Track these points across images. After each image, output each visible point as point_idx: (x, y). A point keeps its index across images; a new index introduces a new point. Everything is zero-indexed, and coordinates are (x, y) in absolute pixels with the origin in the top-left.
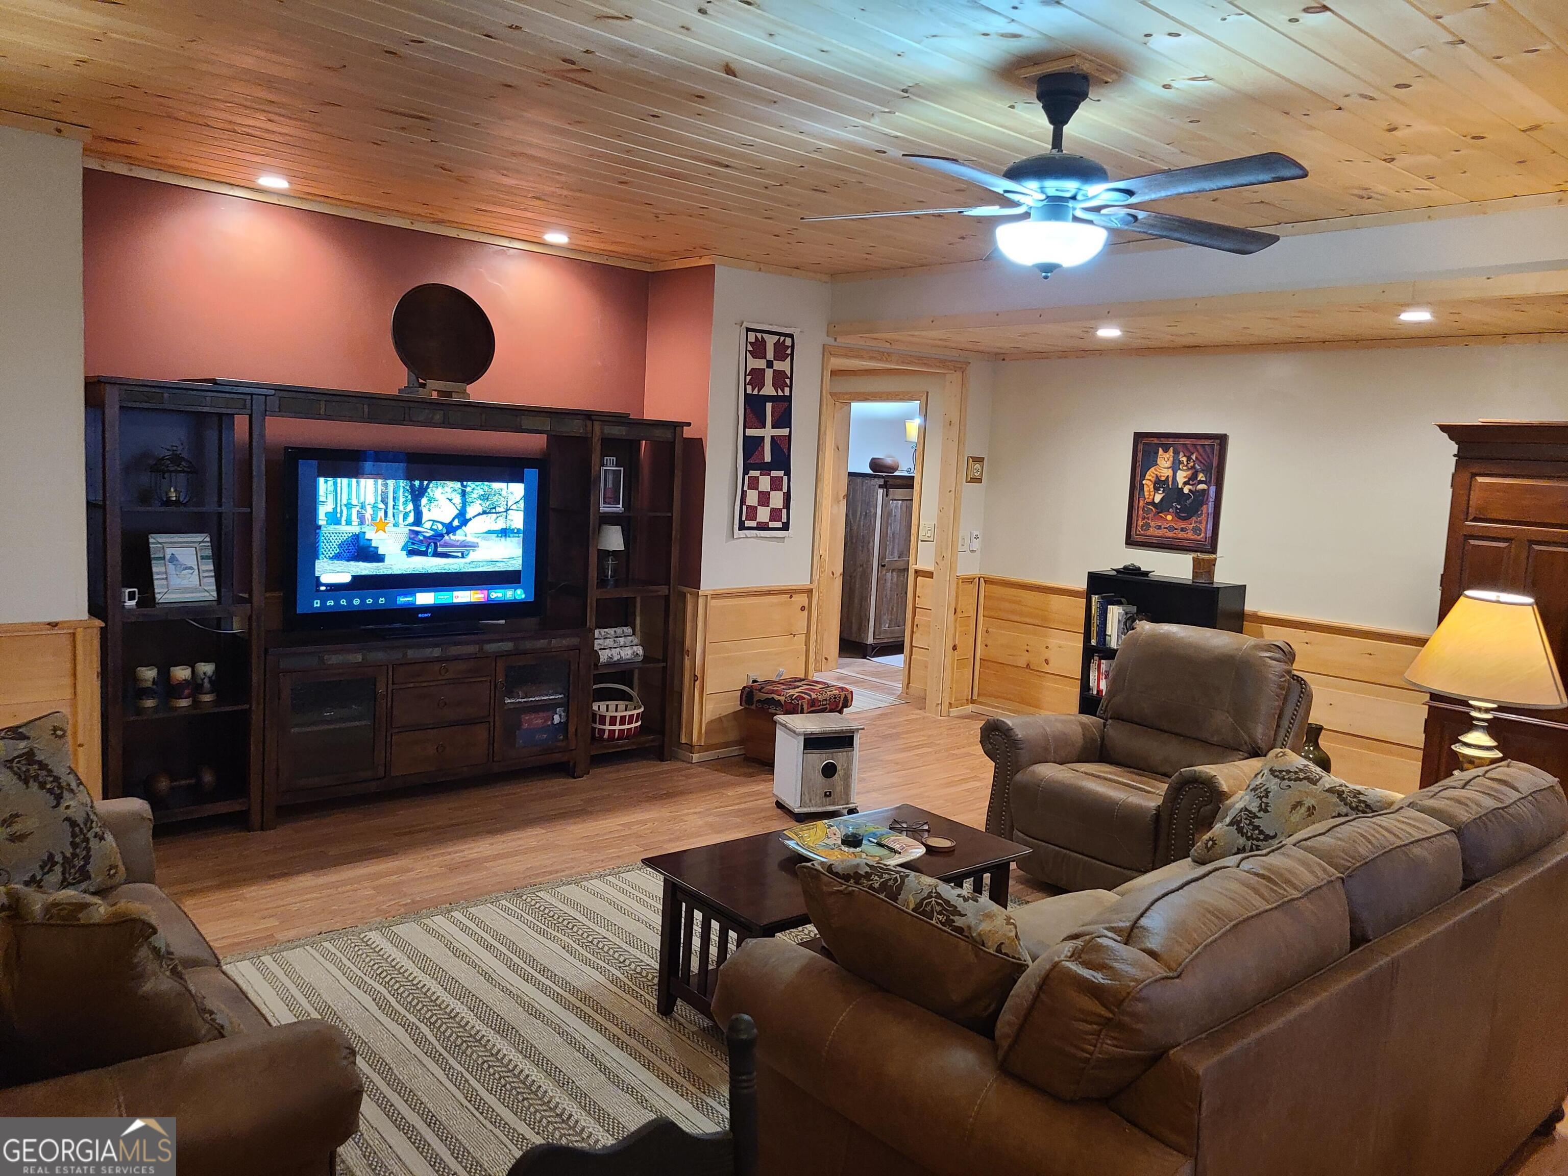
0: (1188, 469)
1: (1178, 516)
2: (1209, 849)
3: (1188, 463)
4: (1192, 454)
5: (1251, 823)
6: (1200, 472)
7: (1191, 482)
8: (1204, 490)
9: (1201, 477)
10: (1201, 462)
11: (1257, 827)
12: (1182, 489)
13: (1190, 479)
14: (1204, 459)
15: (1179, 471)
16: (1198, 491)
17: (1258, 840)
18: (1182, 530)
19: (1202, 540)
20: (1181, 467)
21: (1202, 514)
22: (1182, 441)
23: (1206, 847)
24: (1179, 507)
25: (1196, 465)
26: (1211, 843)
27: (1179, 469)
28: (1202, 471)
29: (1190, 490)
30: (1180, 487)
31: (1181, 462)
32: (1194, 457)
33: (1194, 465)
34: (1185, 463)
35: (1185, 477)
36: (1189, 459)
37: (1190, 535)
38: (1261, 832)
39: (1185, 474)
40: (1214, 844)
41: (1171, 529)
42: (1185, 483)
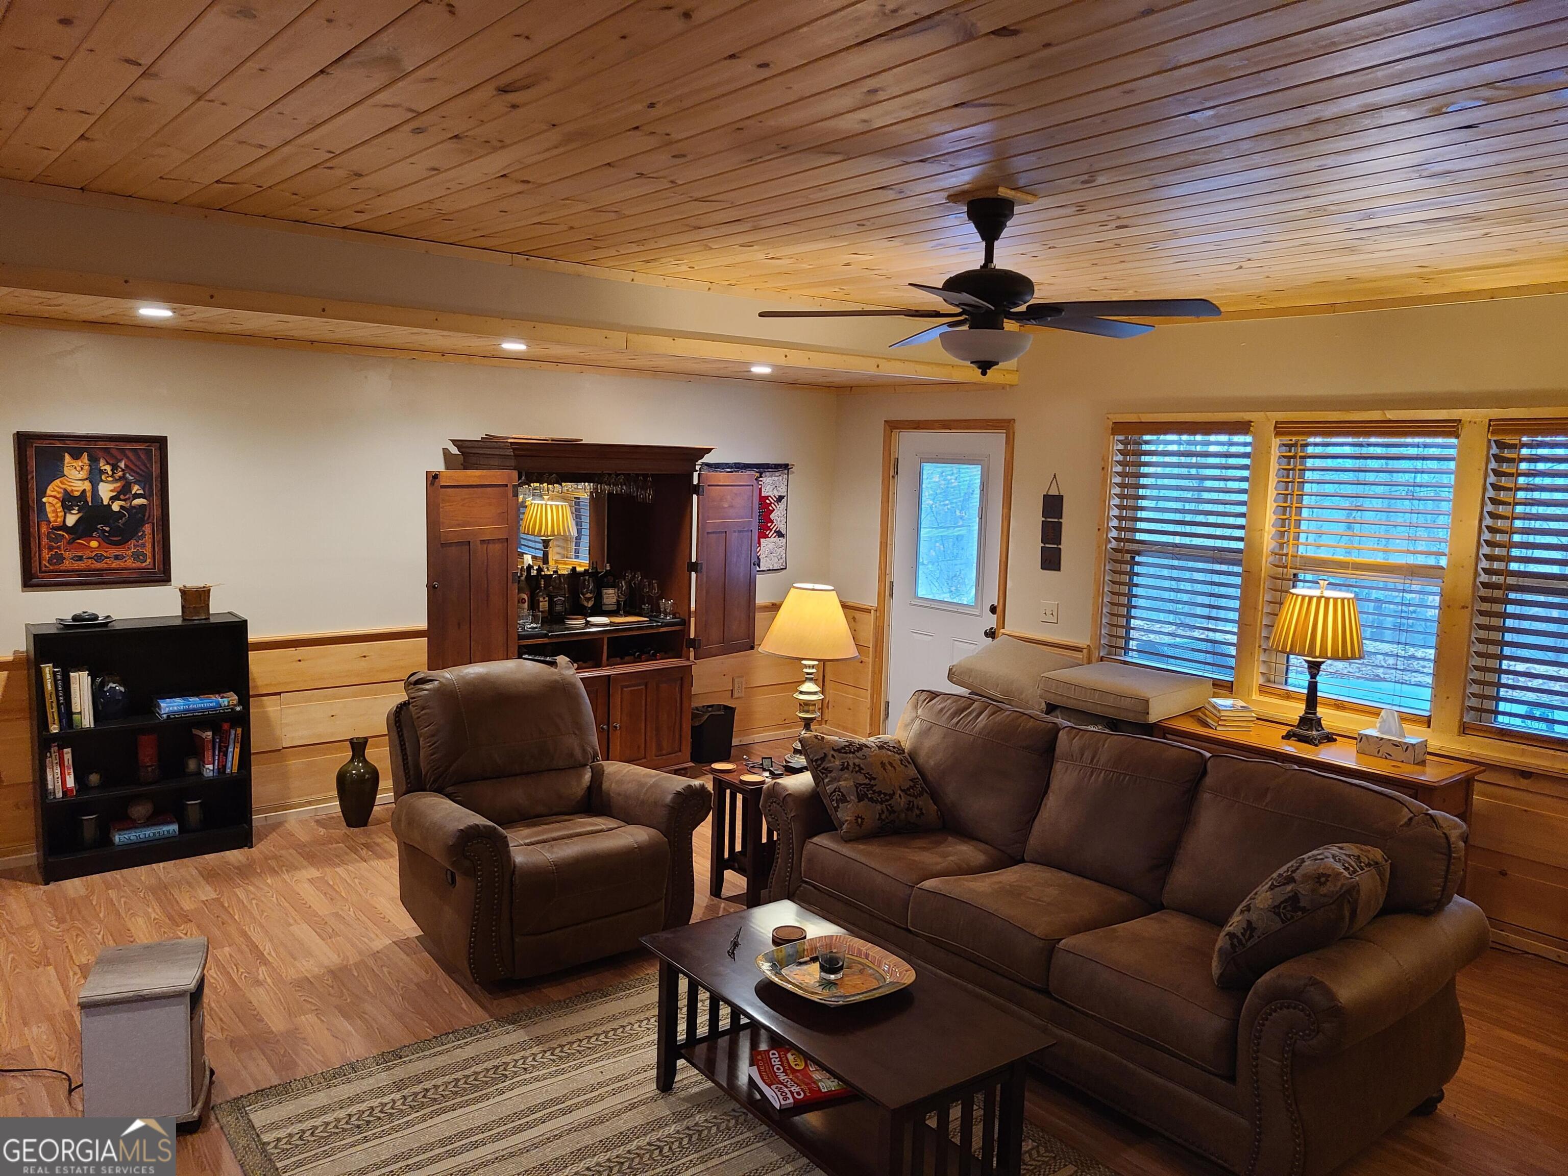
0: (116, 481)
1: (107, 540)
2: (860, 826)
3: (113, 473)
4: (120, 461)
5: (874, 792)
6: (135, 483)
7: (122, 497)
8: (142, 506)
9: (136, 489)
10: (132, 470)
11: (880, 793)
12: (109, 506)
13: (119, 493)
14: (141, 470)
15: (101, 484)
16: (134, 507)
17: (887, 800)
18: (117, 557)
19: (150, 567)
20: (103, 477)
21: (143, 536)
22: (101, 445)
23: (858, 825)
24: (107, 529)
25: (128, 475)
26: (859, 820)
27: (102, 481)
28: (137, 482)
29: (121, 507)
30: (105, 503)
31: (102, 472)
32: (122, 465)
33: (124, 474)
34: (110, 473)
35: (112, 491)
36: (115, 468)
37: (130, 563)
38: (885, 794)
39: (111, 487)
40: (863, 819)
41: (99, 558)
42: (113, 499)
